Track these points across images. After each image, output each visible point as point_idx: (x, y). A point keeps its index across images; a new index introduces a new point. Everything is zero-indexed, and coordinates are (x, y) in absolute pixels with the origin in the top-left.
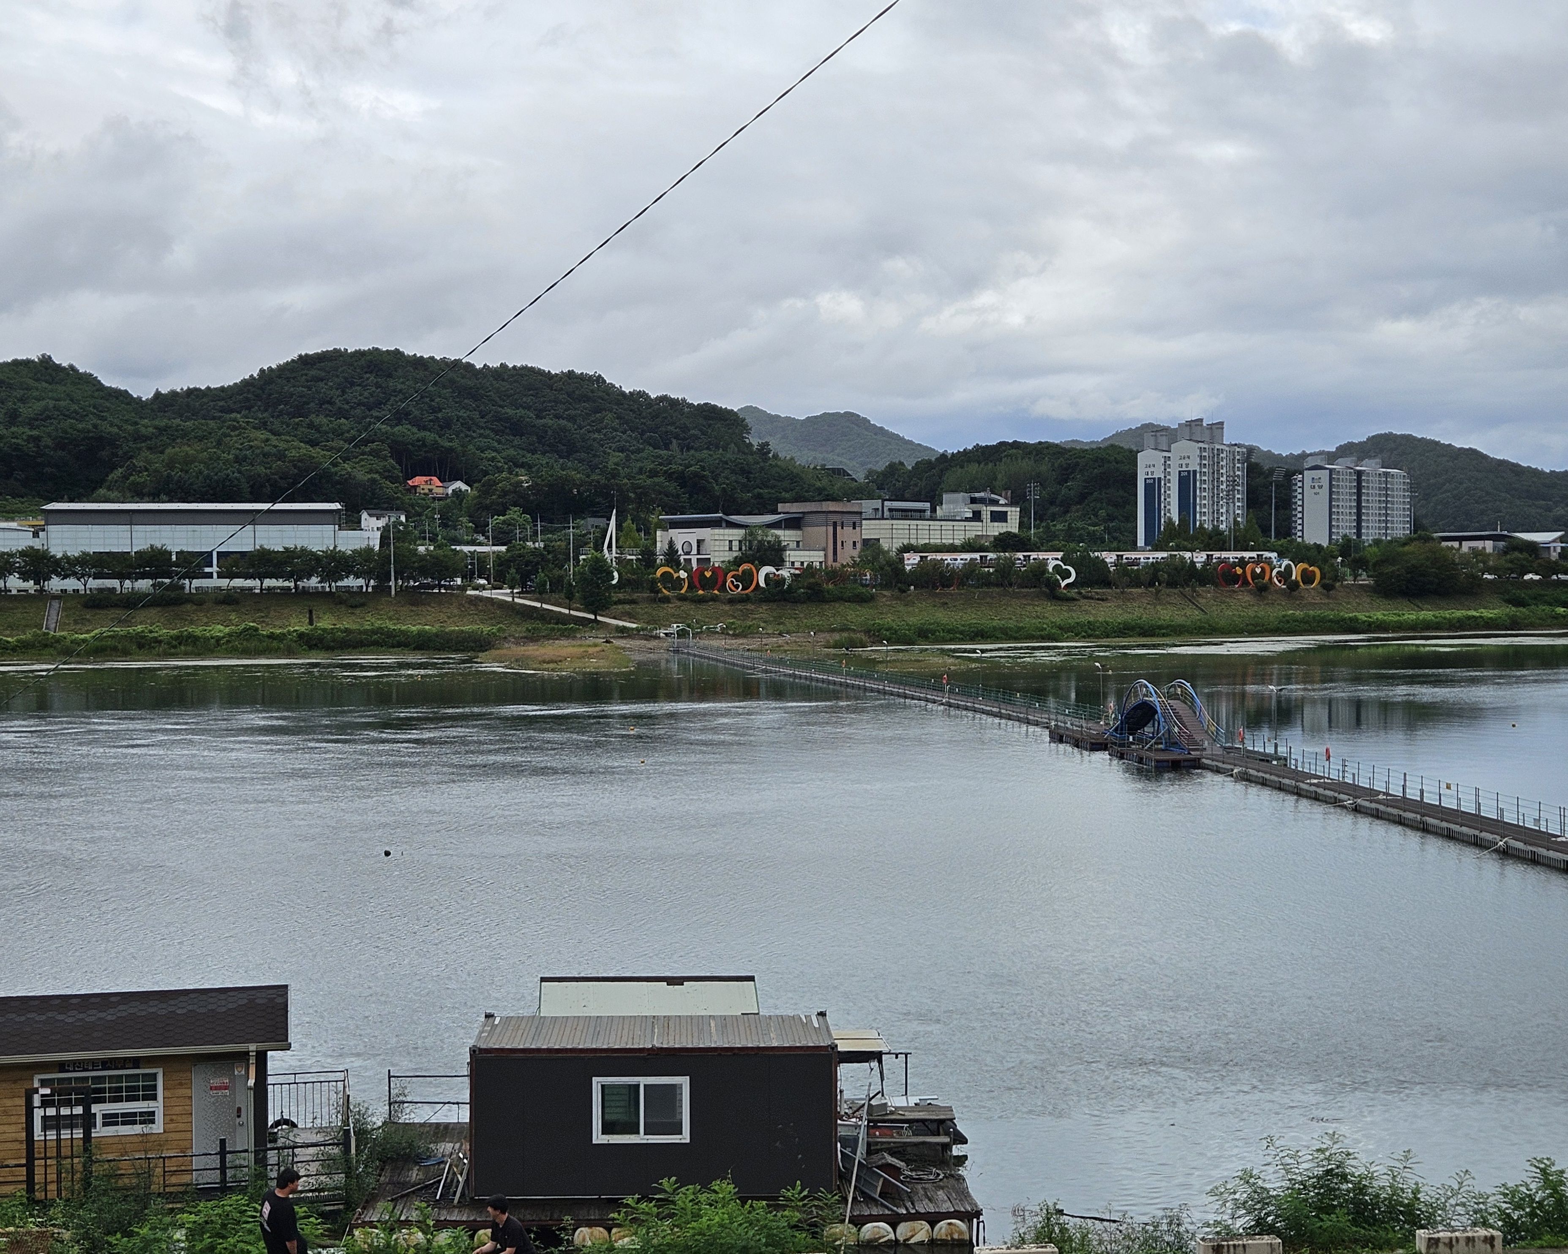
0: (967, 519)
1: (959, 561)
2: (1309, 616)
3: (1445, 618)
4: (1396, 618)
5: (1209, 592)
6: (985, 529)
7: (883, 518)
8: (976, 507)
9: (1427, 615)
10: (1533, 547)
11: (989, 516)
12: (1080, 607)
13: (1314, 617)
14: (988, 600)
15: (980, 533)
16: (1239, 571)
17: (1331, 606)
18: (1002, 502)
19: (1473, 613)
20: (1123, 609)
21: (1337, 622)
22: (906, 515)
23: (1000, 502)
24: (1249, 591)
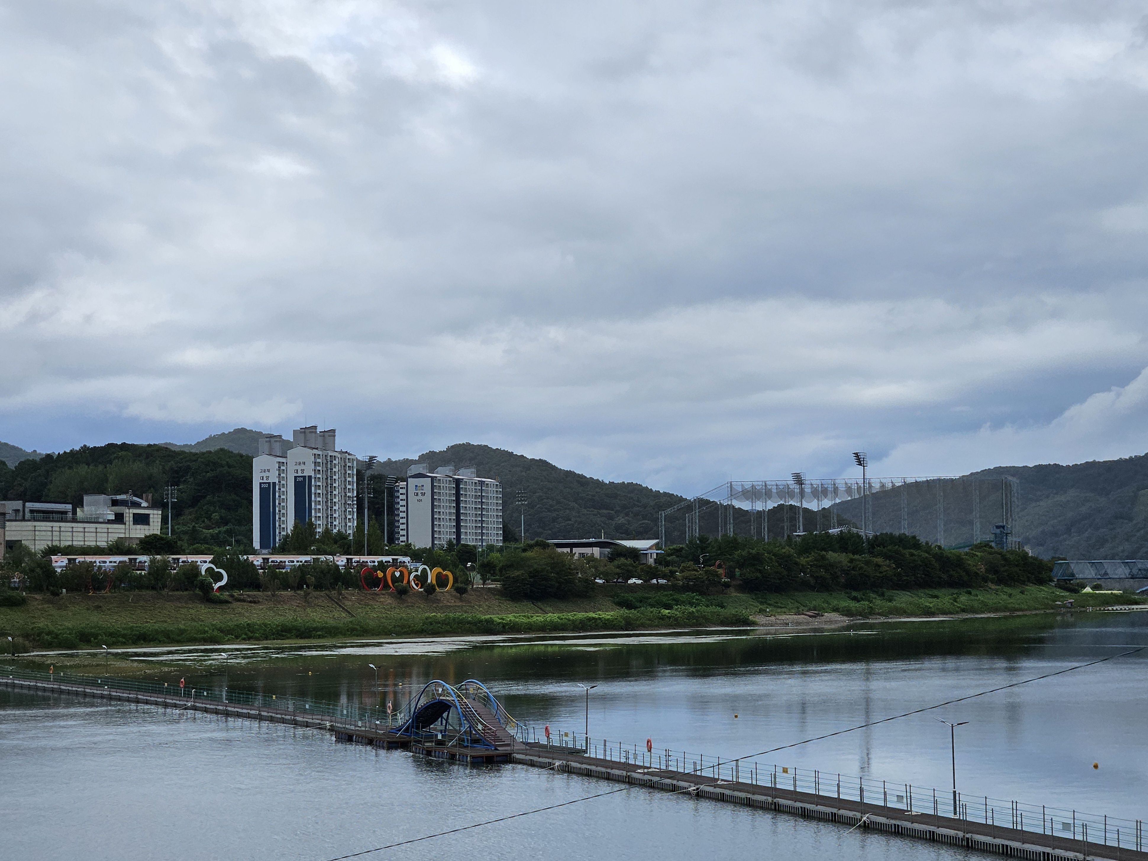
0: (110, 522)
1: (108, 564)
2: (449, 618)
3: (569, 620)
4: (525, 620)
5: (353, 595)
6: (127, 531)
7: (23, 520)
8: (118, 509)
9: (553, 617)
10: (634, 553)
11: (131, 519)
12: (233, 609)
13: (454, 619)
14: (142, 603)
15: (122, 536)
16: (380, 574)
17: (465, 609)
18: (144, 504)
19: (592, 615)
20: (274, 612)
21: (475, 624)
22: (47, 516)
23: (142, 505)
24: (390, 594)
